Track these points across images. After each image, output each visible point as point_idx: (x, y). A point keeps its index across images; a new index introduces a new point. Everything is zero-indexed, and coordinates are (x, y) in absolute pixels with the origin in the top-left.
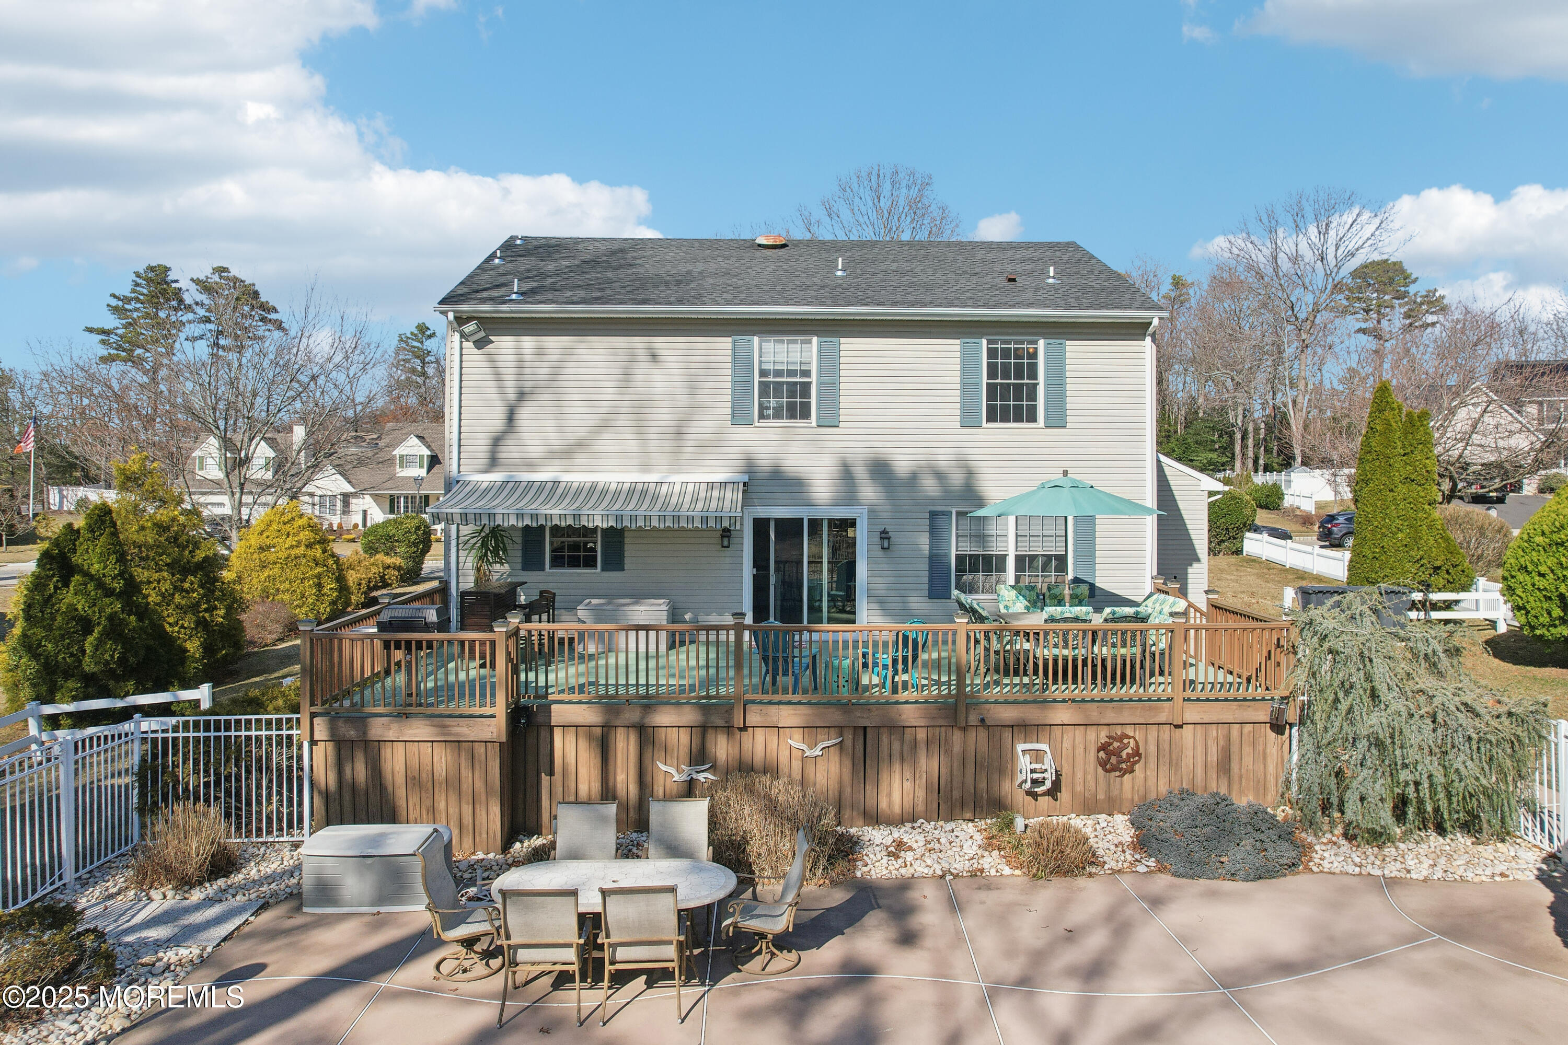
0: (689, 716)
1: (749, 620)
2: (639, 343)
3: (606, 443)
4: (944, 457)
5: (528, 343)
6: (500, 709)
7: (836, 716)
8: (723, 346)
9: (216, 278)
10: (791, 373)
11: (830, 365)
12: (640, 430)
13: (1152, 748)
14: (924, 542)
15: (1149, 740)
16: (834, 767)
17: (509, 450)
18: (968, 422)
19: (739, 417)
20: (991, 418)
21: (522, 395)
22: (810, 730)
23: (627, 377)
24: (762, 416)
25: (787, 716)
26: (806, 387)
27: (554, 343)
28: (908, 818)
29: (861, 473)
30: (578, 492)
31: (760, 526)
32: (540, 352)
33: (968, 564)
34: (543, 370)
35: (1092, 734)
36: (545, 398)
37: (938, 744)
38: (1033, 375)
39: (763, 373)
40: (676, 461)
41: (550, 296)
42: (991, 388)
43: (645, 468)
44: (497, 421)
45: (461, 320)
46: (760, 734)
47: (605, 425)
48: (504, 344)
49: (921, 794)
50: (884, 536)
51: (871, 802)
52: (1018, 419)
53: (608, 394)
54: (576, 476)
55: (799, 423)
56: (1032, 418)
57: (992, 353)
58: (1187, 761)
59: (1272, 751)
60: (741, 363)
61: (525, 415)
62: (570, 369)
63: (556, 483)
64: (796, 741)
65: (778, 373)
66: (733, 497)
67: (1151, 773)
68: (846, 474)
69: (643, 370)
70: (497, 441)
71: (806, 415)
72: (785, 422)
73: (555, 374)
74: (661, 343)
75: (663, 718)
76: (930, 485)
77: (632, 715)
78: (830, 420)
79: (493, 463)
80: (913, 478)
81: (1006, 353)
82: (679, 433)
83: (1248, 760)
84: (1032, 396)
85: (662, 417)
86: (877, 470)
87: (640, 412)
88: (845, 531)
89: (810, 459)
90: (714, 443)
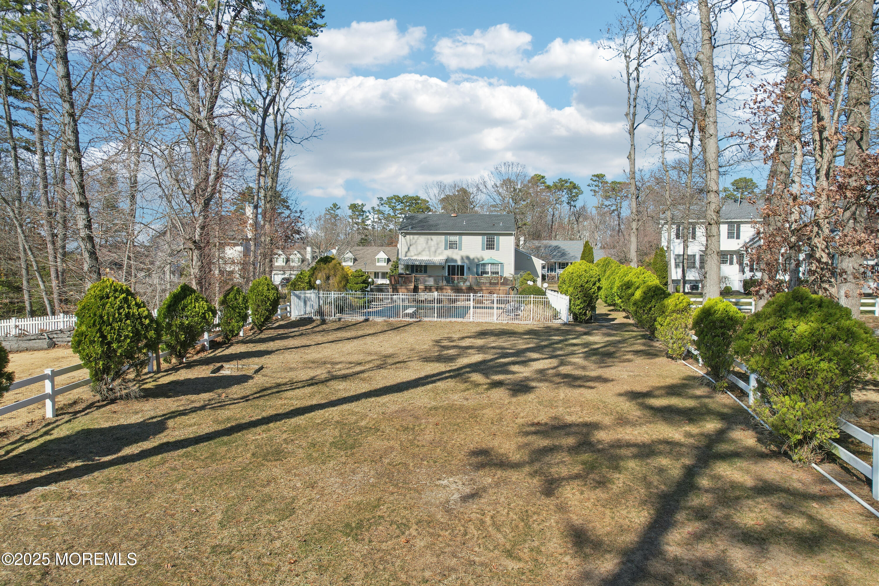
0: (435, 287)
1: (447, 276)
2: (429, 237)
3: (424, 253)
4: (479, 256)
5: (411, 236)
8: (443, 237)
10: (454, 242)
11: (461, 240)
12: (429, 251)
14: (475, 269)
17: (408, 254)
18: (483, 249)
19: (446, 249)
20: (487, 249)
21: (410, 245)
23: (427, 242)
24: (450, 248)
25: (448, 288)
26: (456, 244)
27: (416, 237)
29: (465, 258)
31: (449, 266)
32: (414, 238)
33: (483, 273)
36: (414, 246)
38: (494, 242)
39: (450, 242)
40: (435, 256)
41: (415, 229)
42: (487, 244)
43: (430, 257)
44: (406, 250)
45: (402, 233)
46: (445, 290)
47: (424, 250)
48: (408, 236)
52: (491, 249)
53: (424, 245)
54: (419, 258)
56: (494, 249)
57: (487, 238)
60: (446, 241)
61: (411, 249)
63: (416, 259)
64: (449, 291)
66: (444, 262)
68: (462, 258)
69: (430, 241)
71: (456, 248)
72: (453, 250)
73: (416, 242)
74: (433, 237)
75: (432, 288)
77: (429, 287)
78: (460, 249)
79: (406, 256)
80: (474, 259)
81: (490, 238)
82: (435, 252)
84: (494, 245)
85: (433, 249)
86: (468, 258)
87: (429, 248)
88: (462, 267)
89: (457, 256)
90: (442, 253)
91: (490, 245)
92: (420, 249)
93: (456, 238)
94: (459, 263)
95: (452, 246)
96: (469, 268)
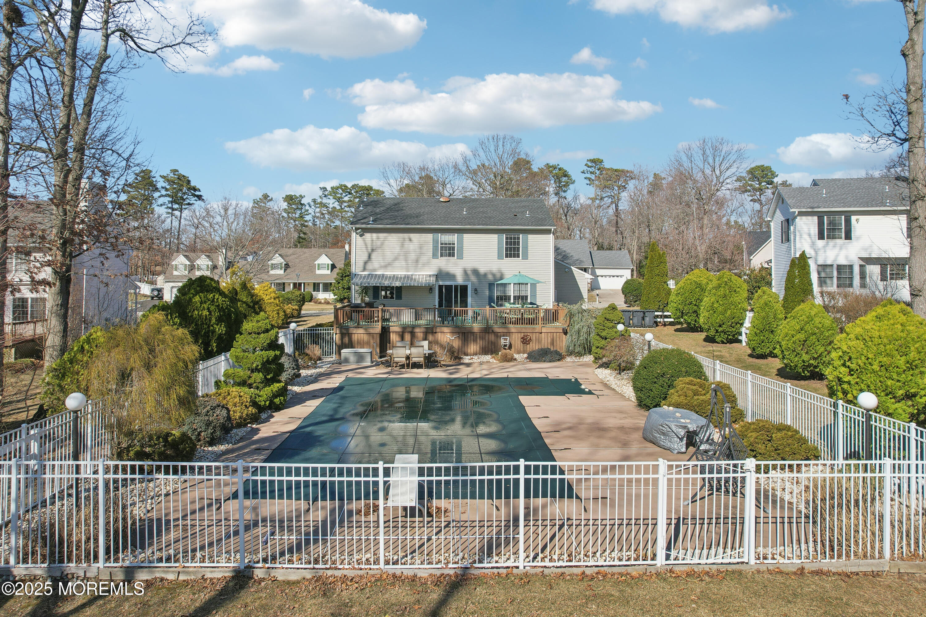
0: (423, 330)
1: (437, 307)
2: (406, 235)
3: (397, 264)
4: (495, 269)
5: (375, 235)
6: (380, 327)
7: (457, 330)
8: (430, 236)
9: (172, 175)
10: (450, 244)
11: (461, 241)
12: (406, 260)
13: (534, 338)
14: (487, 293)
15: (534, 337)
16: (457, 343)
17: (369, 266)
18: (500, 257)
19: (434, 256)
20: (507, 257)
21: (373, 250)
22: (452, 333)
23: (402, 246)
24: (442, 256)
25: (446, 330)
26: (454, 248)
27: (382, 235)
28: (475, 354)
29: (469, 272)
30: (390, 277)
31: (440, 287)
32: (378, 238)
33: (500, 298)
34: (379, 243)
35: (519, 334)
36: (380, 251)
37: (482, 338)
38: (519, 244)
39: (442, 244)
40: (416, 268)
41: (381, 222)
42: (506, 249)
43: (408, 271)
44: (365, 258)
45: (357, 229)
46: (439, 334)
47: (396, 259)
48: (368, 236)
49: (478, 349)
50: (476, 290)
51: (466, 350)
52: (514, 257)
53: (397, 250)
54: (388, 273)
55: (451, 258)
56: (518, 257)
57: (507, 238)
58: (543, 341)
59: (564, 339)
60: (435, 241)
61: (374, 256)
62: (386, 243)
63: (383, 275)
64: (448, 336)
65: (446, 244)
66: (432, 280)
67: (534, 345)
68: (465, 272)
69: (407, 242)
70: (366, 263)
71: (453, 256)
72: (447, 258)
73: (382, 244)
74: (412, 235)
75: (417, 330)
76: (490, 277)
77: (410, 330)
78: (460, 257)
79: (364, 269)
80: (485, 275)
81: (511, 238)
82: (417, 261)
83: (558, 342)
84: (518, 250)
85: (413, 256)
86: (476, 272)
87: (406, 255)
88: (464, 289)
89: (455, 268)
90: (428, 263)
91: (512, 250)
93: (453, 238)
94: (460, 280)
95: (446, 250)
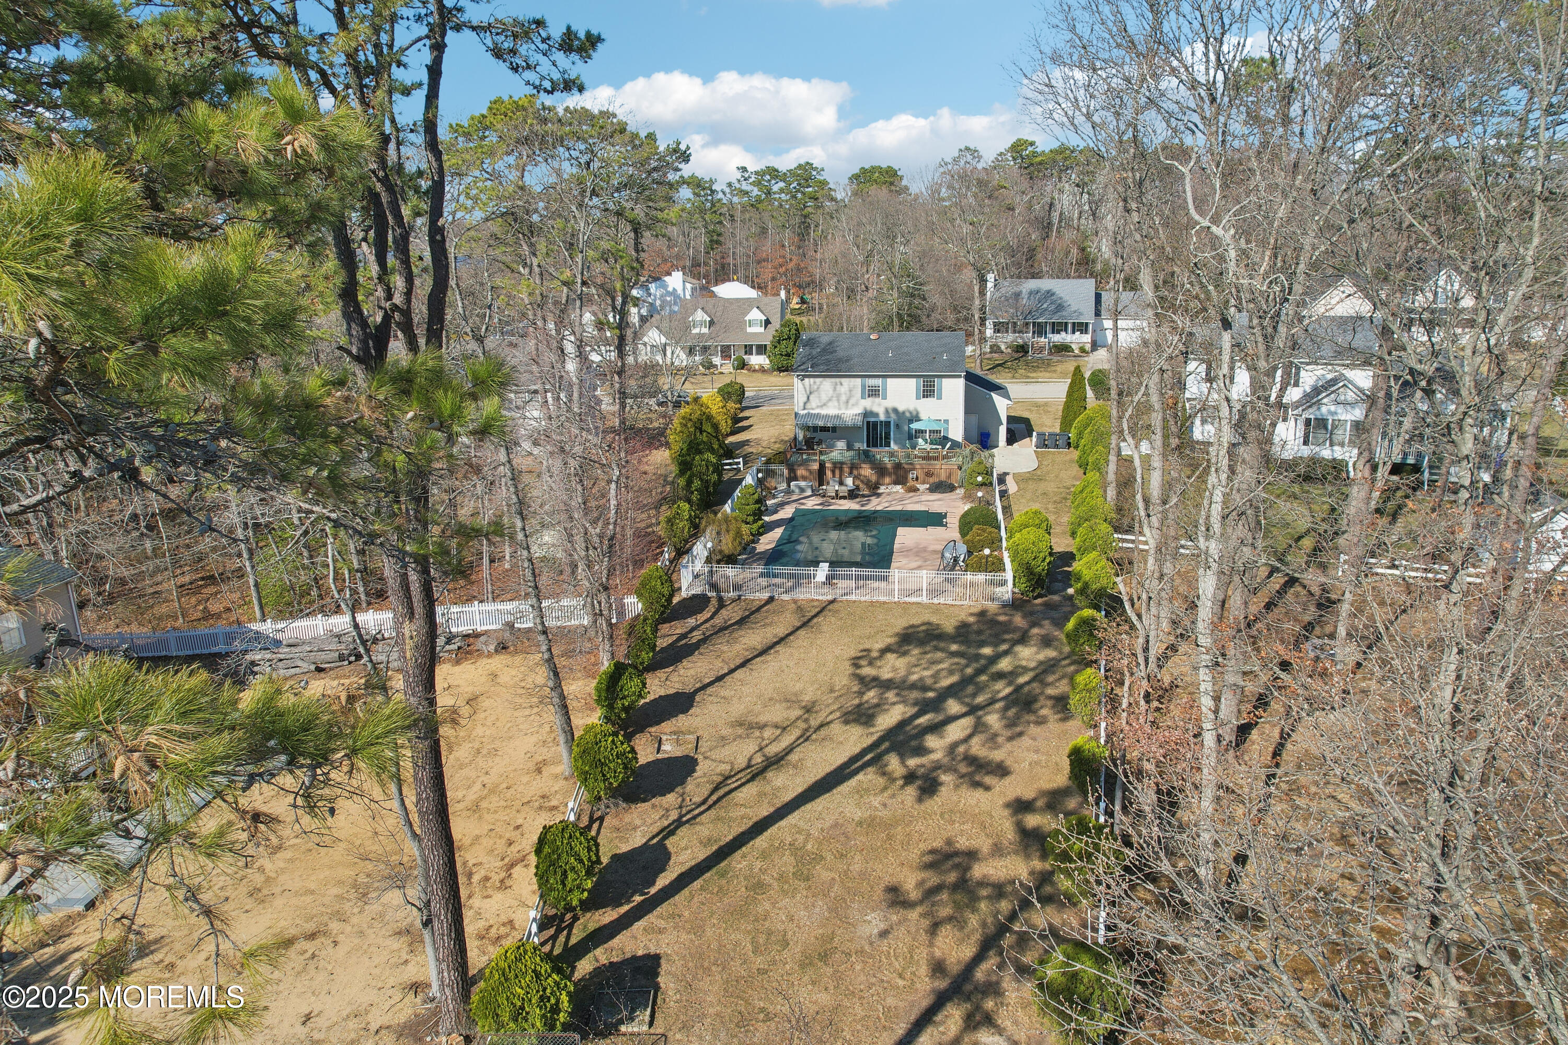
0: (849, 466)
2: (838, 380)
3: (830, 404)
4: (911, 408)
5: (812, 380)
6: (818, 464)
7: (875, 467)
8: (858, 381)
10: (875, 387)
11: (885, 385)
12: (838, 401)
13: (936, 473)
14: (906, 427)
16: (874, 476)
17: (808, 406)
18: (917, 398)
19: (862, 398)
20: (923, 397)
21: (812, 393)
22: (872, 468)
23: (835, 389)
24: (868, 397)
26: (879, 391)
27: (818, 380)
28: (888, 485)
29: (890, 412)
30: (825, 416)
31: (868, 424)
32: (815, 383)
34: (815, 387)
35: (924, 470)
36: (817, 393)
38: (934, 387)
39: (868, 387)
40: (847, 409)
41: (817, 369)
42: (923, 391)
43: (840, 410)
44: (805, 399)
46: (863, 469)
47: (830, 400)
48: (807, 381)
49: (891, 481)
51: (880, 482)
52: (930, 397)
53: (831, 392)
54: (824, 412)
55: (876, 399)
56: (934, 397)
57: (924, 382)
58: (942, 475)
60: (863, 387)
61: (812, 397)
62: (822, 387)
63: (819, 414)
64: (869, 472)
65: (872, 387)
66: (860, 418)
67: (935, 477)
68: (887, 411)
69: (839, 386)
70: (805, 403)
71: (878, 397)
72: (873, 399)
73: (818, 388)
74: (843, 380)
75: (845, 467)
76: (908, 414)
77: (840, 466)
78: (885, 398)
79: (804, 409)
80: (904, 413)
81: (928, 382)
82: (848, 402)
84: (934, 392)
85: (844, 398)
86: (895, 410)
87: (838, 397)
88: (888, 424)
89: (879, 407)
90: (856, 404)
91: (928, 391)
92: (824, 398)
93: (879, 382)
94: (882, 417)
95: (874, 392)
96: (897, 426)
